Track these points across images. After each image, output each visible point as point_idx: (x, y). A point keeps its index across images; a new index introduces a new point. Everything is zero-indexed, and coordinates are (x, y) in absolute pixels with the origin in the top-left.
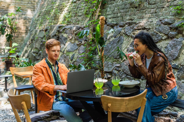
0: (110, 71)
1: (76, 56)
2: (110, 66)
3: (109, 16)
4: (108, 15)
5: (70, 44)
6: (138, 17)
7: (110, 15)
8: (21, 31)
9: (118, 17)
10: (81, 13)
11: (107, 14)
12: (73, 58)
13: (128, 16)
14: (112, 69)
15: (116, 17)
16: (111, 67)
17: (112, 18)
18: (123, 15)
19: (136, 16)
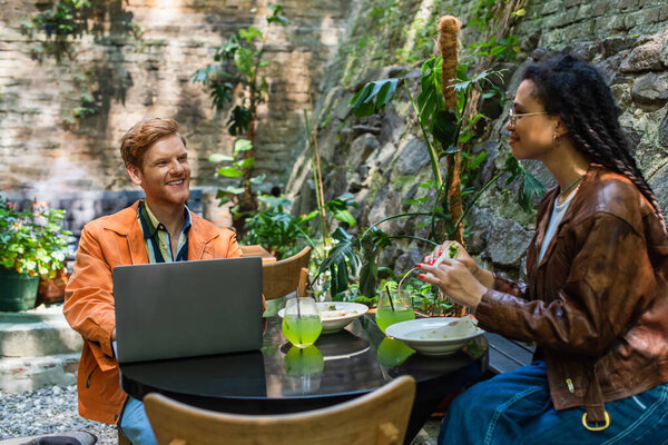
0: (511, 262)
1: (421, 193)
2: (514, 239)
3: (550, 21)
4: (548, 14)
5: (412, 141)
6: (651, 15)
7: (553, 13)
8: (291, 96)
9: (578, 22)
10: (467, 15)
11: (544, 11)
12: (412, 198)
13: (615, 13)
14: (521, 253)
15: (571, 24)
16: (519, 245)
17: (559, 27)
18: (596, 9)
19: (641, 11)
